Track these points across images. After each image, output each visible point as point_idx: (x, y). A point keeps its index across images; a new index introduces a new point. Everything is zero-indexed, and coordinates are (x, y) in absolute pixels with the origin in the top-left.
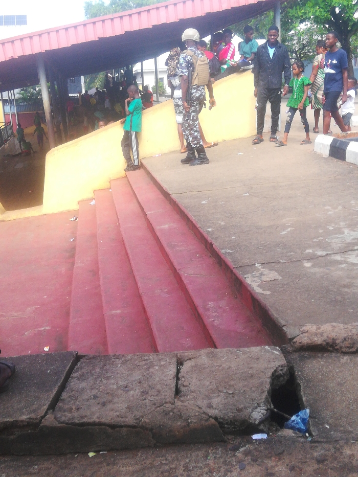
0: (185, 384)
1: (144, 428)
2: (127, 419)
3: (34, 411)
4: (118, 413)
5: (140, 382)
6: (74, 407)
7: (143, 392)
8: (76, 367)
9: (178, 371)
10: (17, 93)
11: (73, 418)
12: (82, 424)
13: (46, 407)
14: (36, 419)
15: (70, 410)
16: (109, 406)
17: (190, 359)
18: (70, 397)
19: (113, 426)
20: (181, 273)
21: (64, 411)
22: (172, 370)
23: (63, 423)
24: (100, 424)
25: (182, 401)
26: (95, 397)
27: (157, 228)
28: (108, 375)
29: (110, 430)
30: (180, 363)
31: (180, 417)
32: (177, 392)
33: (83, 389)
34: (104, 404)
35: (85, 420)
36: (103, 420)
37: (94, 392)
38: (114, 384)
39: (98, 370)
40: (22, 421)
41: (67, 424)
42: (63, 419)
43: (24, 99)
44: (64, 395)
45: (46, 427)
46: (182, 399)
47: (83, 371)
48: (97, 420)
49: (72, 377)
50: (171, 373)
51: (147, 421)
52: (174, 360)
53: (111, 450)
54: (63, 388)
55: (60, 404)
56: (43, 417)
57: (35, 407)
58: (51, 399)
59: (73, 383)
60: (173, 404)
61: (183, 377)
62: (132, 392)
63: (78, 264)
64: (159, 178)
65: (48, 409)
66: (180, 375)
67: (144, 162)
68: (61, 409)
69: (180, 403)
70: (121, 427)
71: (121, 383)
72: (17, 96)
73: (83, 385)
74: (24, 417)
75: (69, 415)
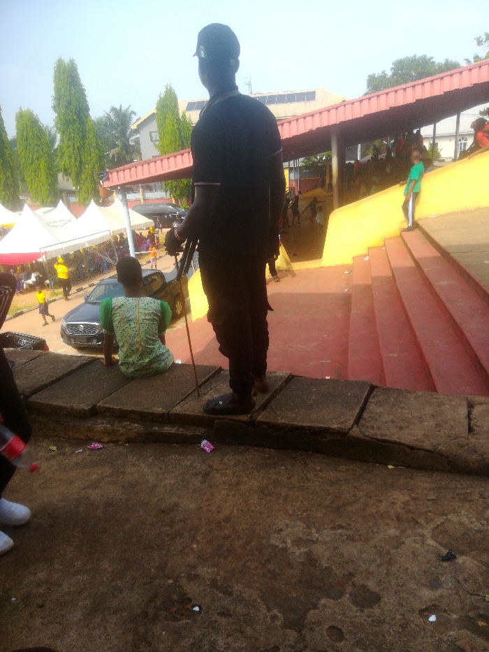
0: (478, 424)
1: (441, 454)
2: (425, 445)
3: (342, 423)
4: (416, 438)
5: (433, 416)
6: (375, 426)
7: (437, 425)
8: (372, 395)
9: (470, 413)
10: (301, 162)
11: (376, 435)
12: (385, 441)
13: (352, 422)
14: (345, 429)
15: (373, 428)
16: (406, 431)
17: (481, 404)
18: (370, 417)
19: (412, 448)
20: (463, 327)
21: (367, 427)
22: (463, 411)
23: (367, 436)
24: (400, 444)
25: (476, 439)
26: (392, 421)
27: (436, 284)
28: (402, 405)
29: (408, 450)
30: (471, 406)
31: (476, 452)
32: (470, 430)
33: (380, 414)
34: (401, 428)
35: (386, 438)
36: (402, 441)
37: (391, 417)
38: (408, 414)
39: (392, 400)
40: (333, 429)
41: (372, 438)
42: (367, 433)
43: (306, 167)
44: (365, 415)
45: (353, 437)
46: (475, 436)
47: (379, 398)
48: (398, 440)
49: (370, 402)
50: (463, 413)
51: (444, 449)
52: (465, 403)
53: (409, 467)
54: (363, 409)
55: (362, 421)
56: (350, 429)
57: (342, 420)
58: (355, 416)
59: (372, 407)
60: (468, 439)
61: (475, 418)
62: (426, 423)
63: (354, 311)
64: (437, 238)
65: (354, 424)
66: (472, 416)
67: (420, 223)
68: (364, 425)
69: (474, 440)
70: (419, 449)
71: (416, 415)
72: (301, 164)
73: (380, 410)
74: (335, 426)
75: (372, 432)
